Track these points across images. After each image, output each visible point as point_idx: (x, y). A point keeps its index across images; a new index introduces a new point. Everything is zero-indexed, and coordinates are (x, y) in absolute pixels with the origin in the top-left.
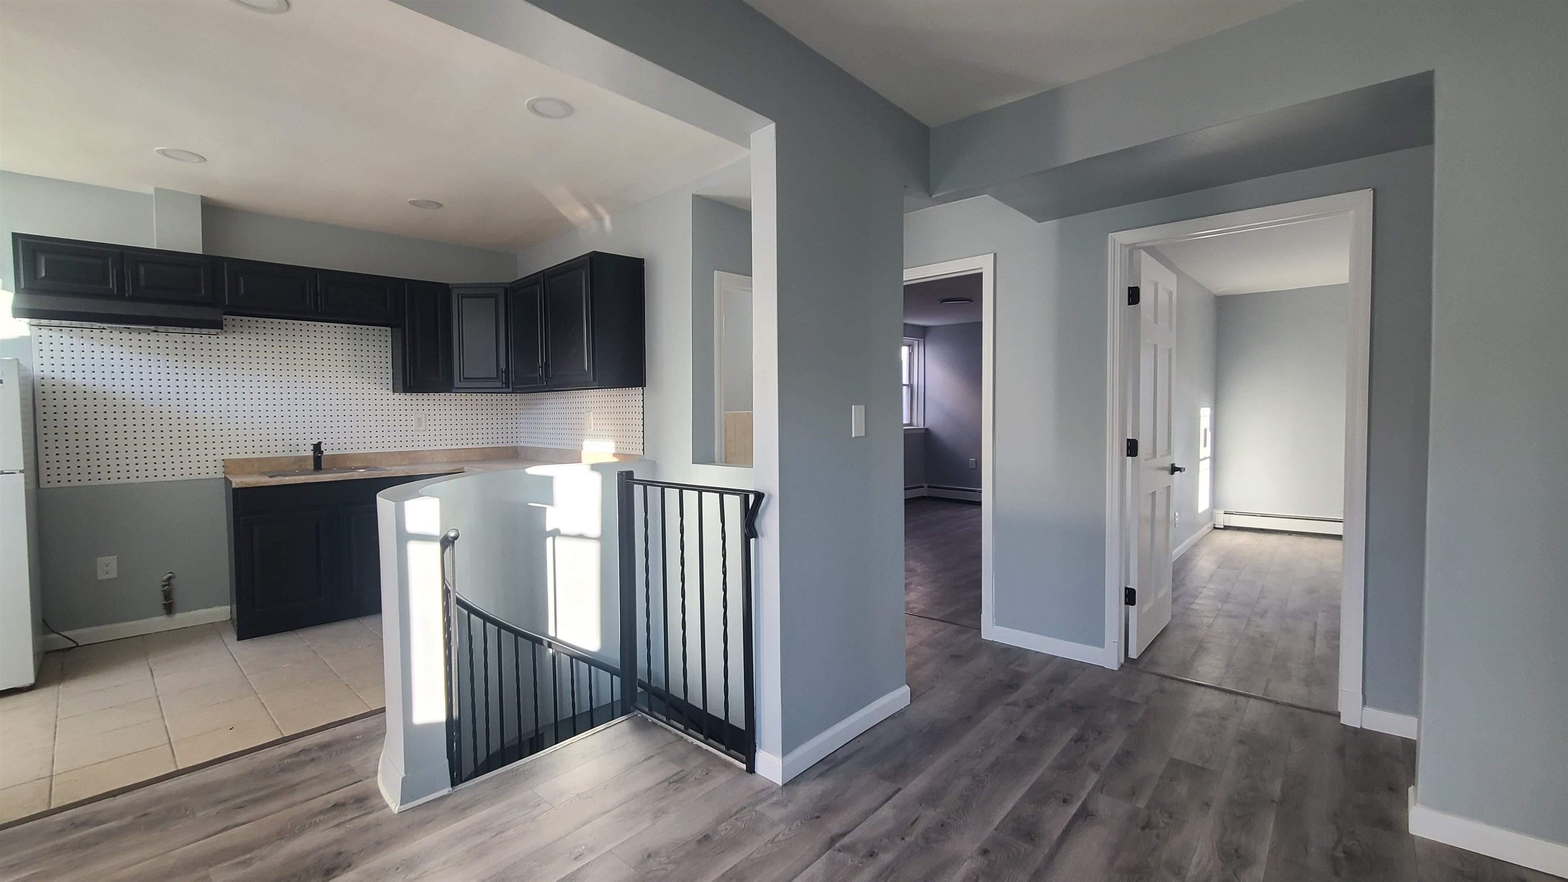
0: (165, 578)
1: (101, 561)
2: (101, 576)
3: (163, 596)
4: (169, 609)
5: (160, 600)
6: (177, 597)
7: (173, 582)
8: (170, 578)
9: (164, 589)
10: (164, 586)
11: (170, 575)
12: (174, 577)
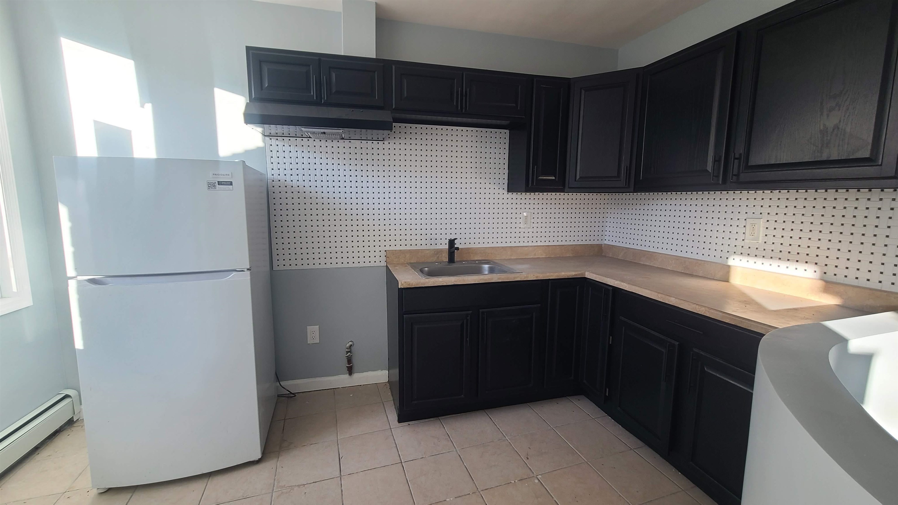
0: (348, 345)
1: (309, 328)
2: (310, 341)
3: (347, 360)
4: (350, 371)
5: (345, 364)
6: (356, 362)
7: (352, 348)
8: (351, 346)
9: (348, 355)
10: (347, 352)
11: (351, 343)
12: (354, 344)
